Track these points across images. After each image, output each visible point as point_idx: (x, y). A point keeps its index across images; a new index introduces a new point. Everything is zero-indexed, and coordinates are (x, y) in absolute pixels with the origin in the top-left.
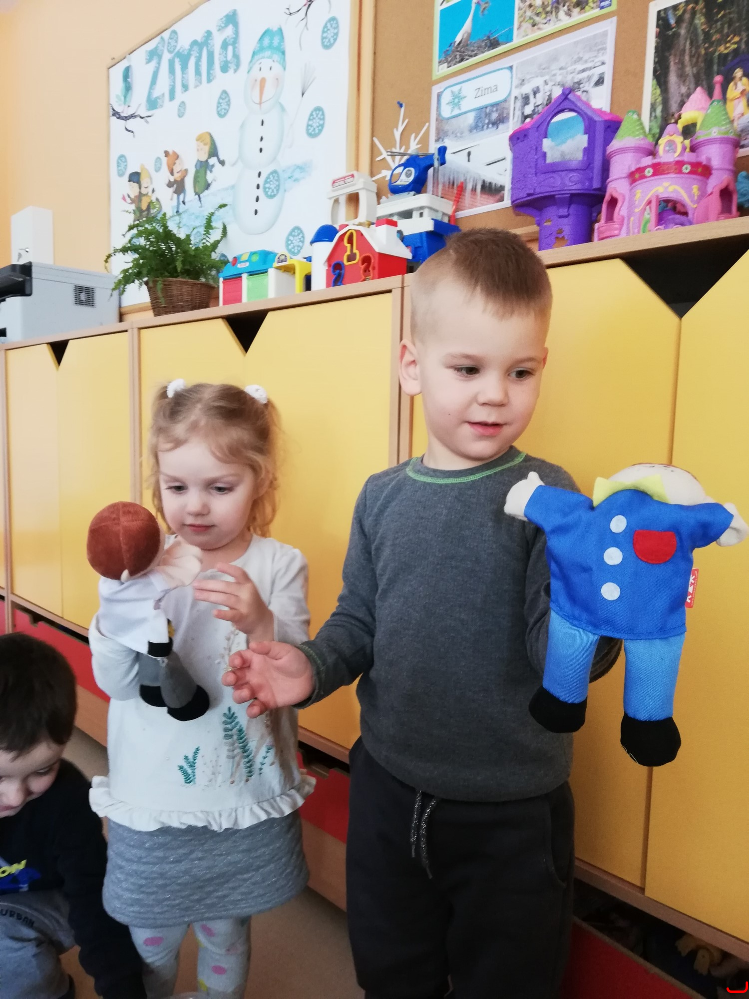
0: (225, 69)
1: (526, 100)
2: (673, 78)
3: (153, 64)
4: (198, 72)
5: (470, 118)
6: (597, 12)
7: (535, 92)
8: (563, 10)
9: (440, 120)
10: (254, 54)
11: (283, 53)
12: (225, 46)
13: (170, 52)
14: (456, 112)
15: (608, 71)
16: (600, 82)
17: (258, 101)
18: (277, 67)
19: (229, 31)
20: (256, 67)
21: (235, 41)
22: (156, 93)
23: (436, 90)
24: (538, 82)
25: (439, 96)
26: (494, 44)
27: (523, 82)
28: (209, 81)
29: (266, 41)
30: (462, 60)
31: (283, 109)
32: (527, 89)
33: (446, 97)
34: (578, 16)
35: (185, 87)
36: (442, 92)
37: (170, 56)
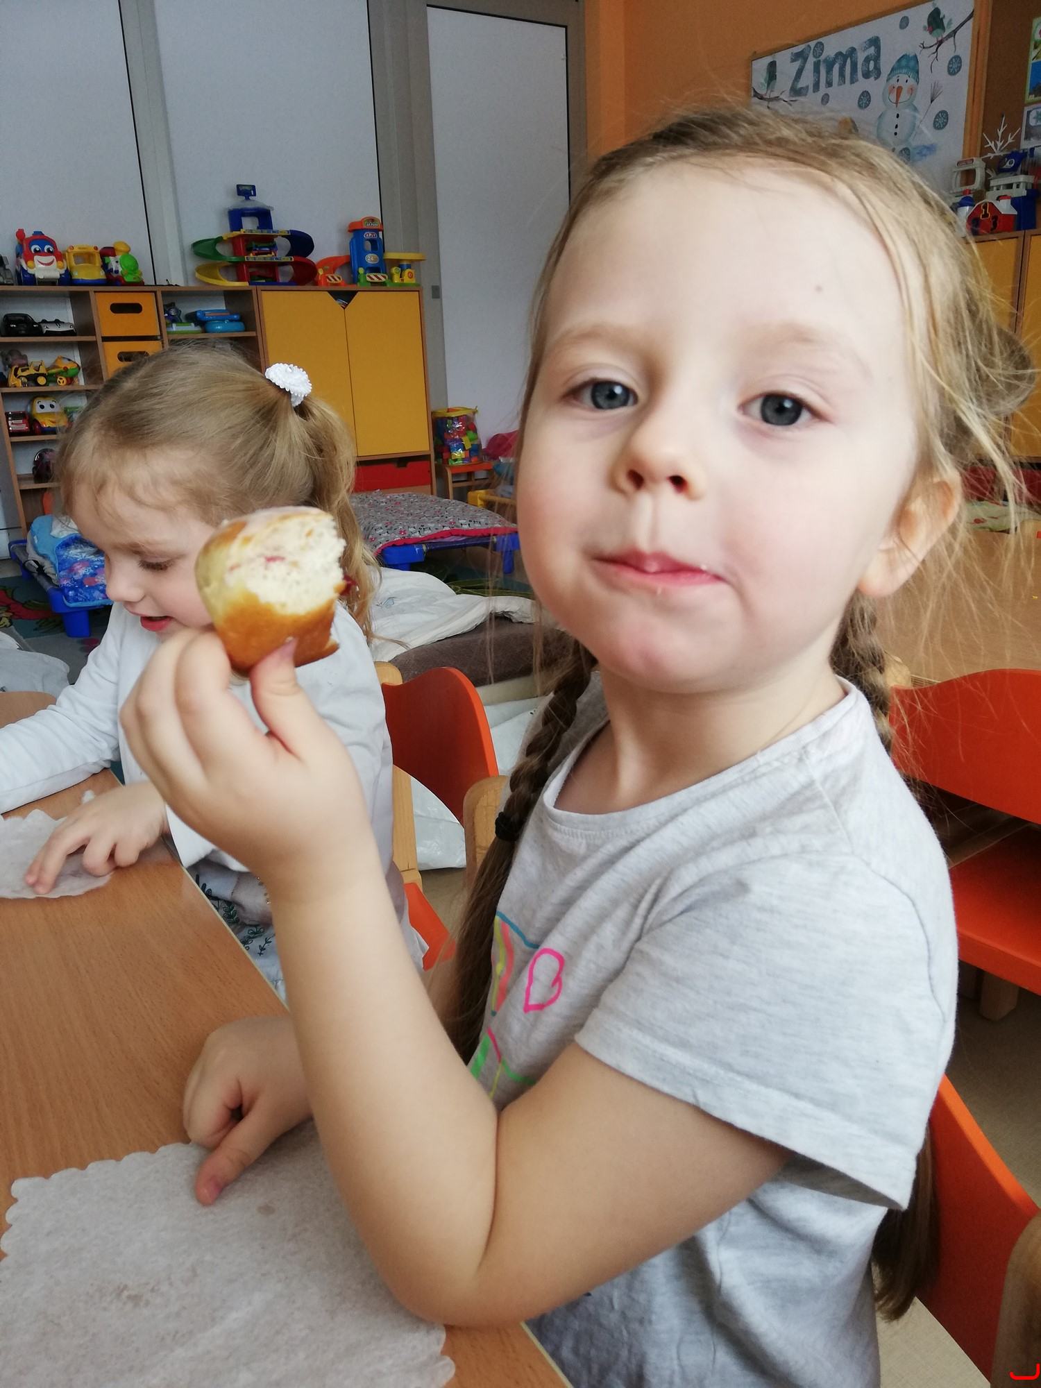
0: (867, 75)
3: (797, 64)
4: (842, 74)
9: (1028, 127)
10: (893, 70)
11: (918, 72)
12: (867, 60)
13: (814, 56)
14: (1038, 123)
17: (894, 101)
18: (912, 81)
19: (872, 50)
20: (895, 78)
21: (877, 58)
22: (801, 84)
23: (1026, 109)
25: (1029, 113)
28: (852, 82)
29: (904, 62)
31: (915, 109)
33: (1033, 114)
35: (829, 84)
36: (1031, 111)
37: (815, 60)
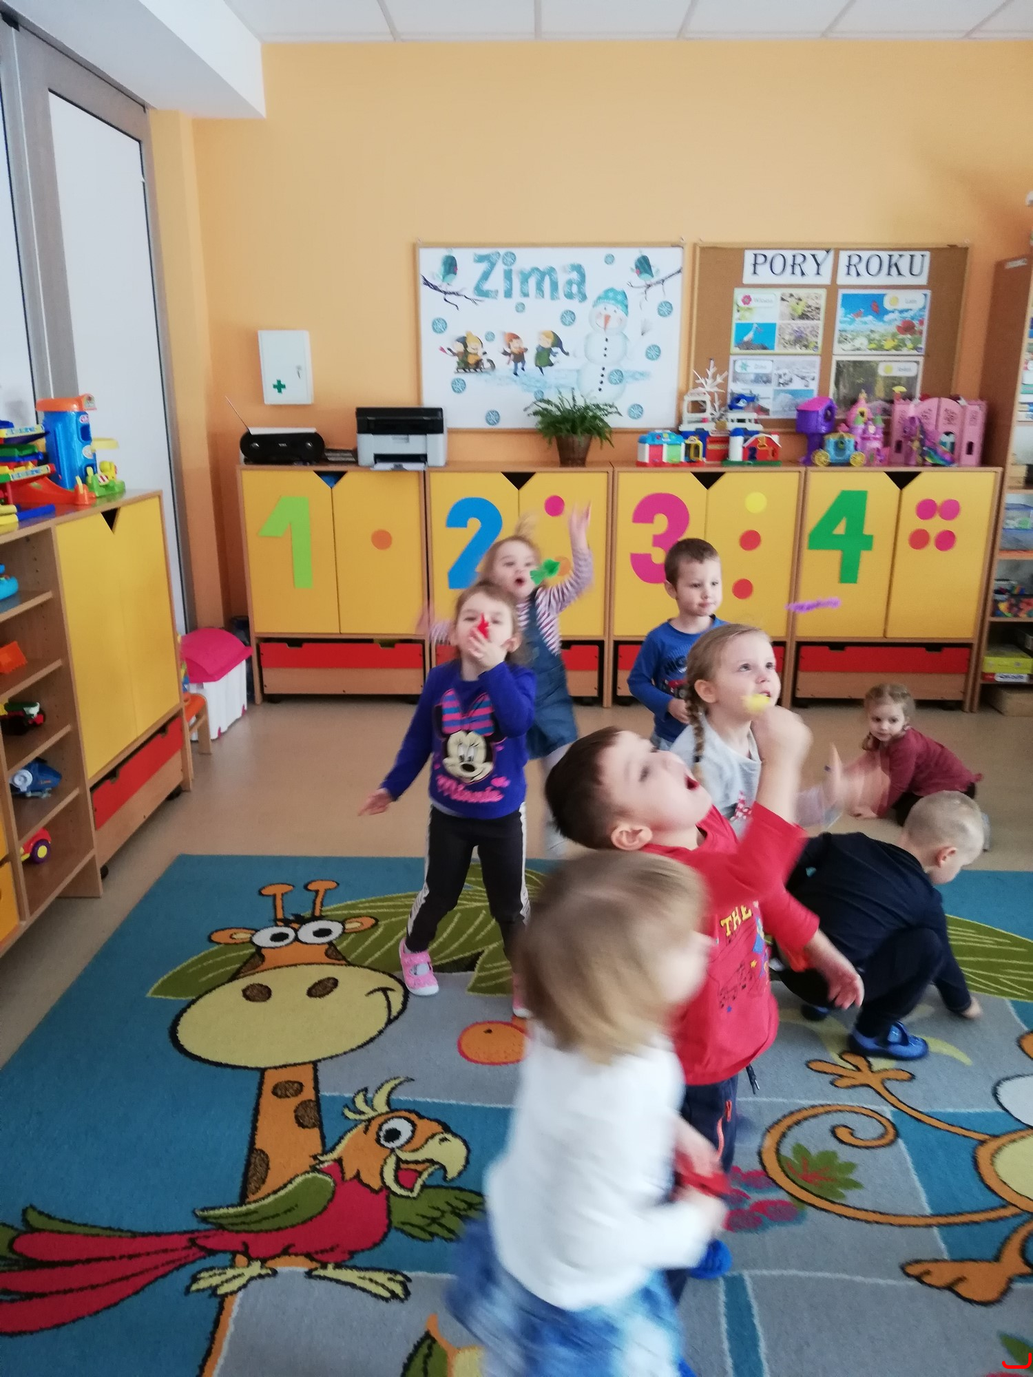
0: (569, 296)
1: (780, 376)
2: (841, 387)
3: (485, 265)
4: (540, 289)
5: (752, 377)
6: (812, 352)
7: (785, 374)
8: (798, 346)
9: (735, 372)
10: (599, 298)
11: (627, 306)
12: (570, 282)
13: (505, 264)
14: (744, 371)
15: (817, 375)
16: (813, 379)
17: (602, 326)
18: (620, 313)
19: (575, 275)
20: (601, 306)
21: (581, 283)
22: (488, 286)
23: (733, 358)
24: (786, 371)
25: (735, 362)
26: (765, 348)
27: (778, 369)
28: (553, 298)
29: (611, 295)
30: (748, 349)
31: (625, 337)
32: (781, 372)
33: (739, 364)
34: (804, 351)
35: (524, 294)
36: (736, 360)
37: (506, 268)
